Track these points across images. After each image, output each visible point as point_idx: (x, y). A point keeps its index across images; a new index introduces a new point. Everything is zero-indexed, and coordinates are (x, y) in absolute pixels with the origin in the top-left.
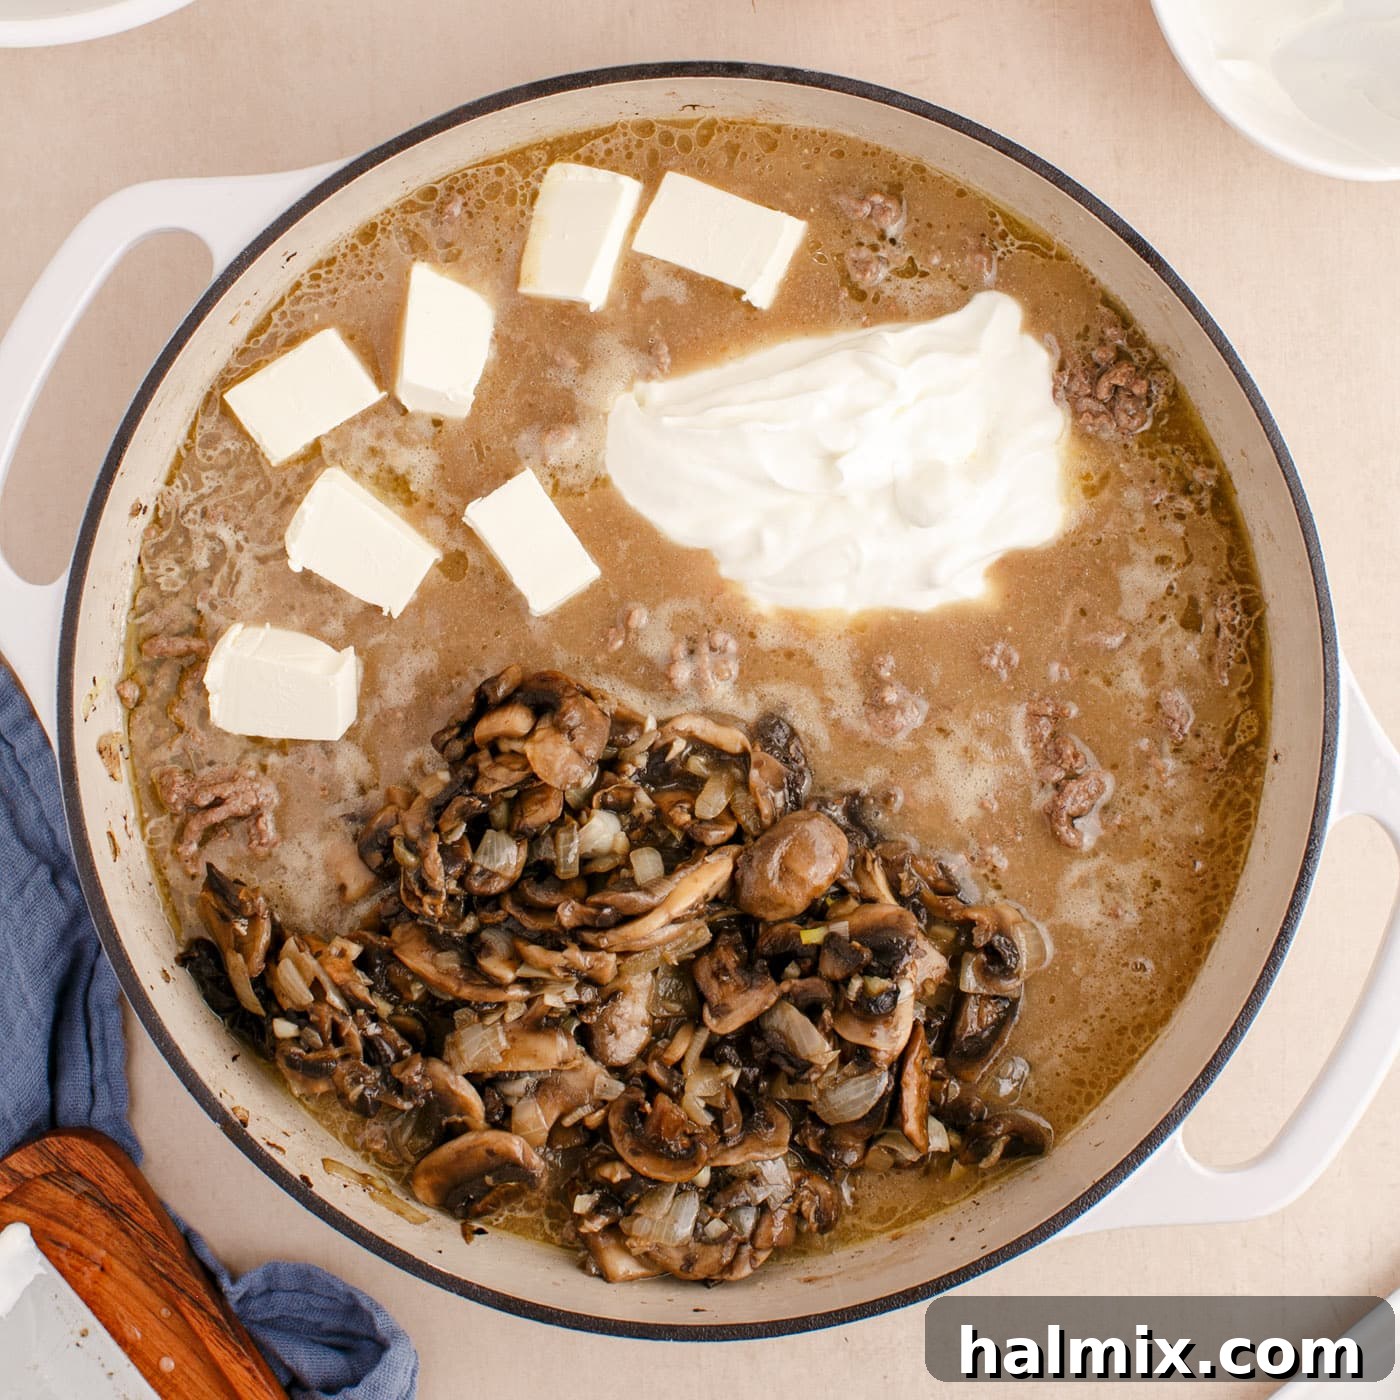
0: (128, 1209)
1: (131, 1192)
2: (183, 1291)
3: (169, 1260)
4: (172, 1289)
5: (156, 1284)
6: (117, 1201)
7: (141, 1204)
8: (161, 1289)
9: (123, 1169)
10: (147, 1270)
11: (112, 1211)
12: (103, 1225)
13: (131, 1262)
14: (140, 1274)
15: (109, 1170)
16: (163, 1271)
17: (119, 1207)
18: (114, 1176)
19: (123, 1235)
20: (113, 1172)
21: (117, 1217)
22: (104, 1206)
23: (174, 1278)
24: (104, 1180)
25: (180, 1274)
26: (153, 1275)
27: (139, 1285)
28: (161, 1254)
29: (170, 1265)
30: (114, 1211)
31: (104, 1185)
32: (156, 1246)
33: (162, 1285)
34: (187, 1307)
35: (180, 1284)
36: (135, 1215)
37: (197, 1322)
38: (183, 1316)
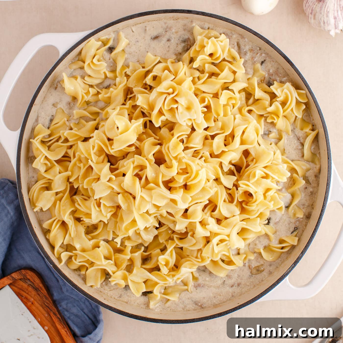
0: (40, 289)
1: (41, 285)
2: (51, 310)
4: (49, 310)
5: (45, 309)
6: (37, 287)
8: (46, 309)
9: (39, 279)
10: (43, 304)
11: (36, 289)
12: (33, 293)
13: (39, 302)
14: (41, 306)
15: (36, 279)
16: (47, 305)
17: (38, 289)
19: (38, 295)
21: (37, 291)
22: (34, 288)
23: (49, 307)
24: (35, 282)
26: (45, 306)
27: (41, 308)
28: (47, 301)
29: (49, 304)
32: (46, 299)
34: (52, 314)
35: (51, 309)
36: (42, 291)
37: (54, 318)
38: (51, 317)
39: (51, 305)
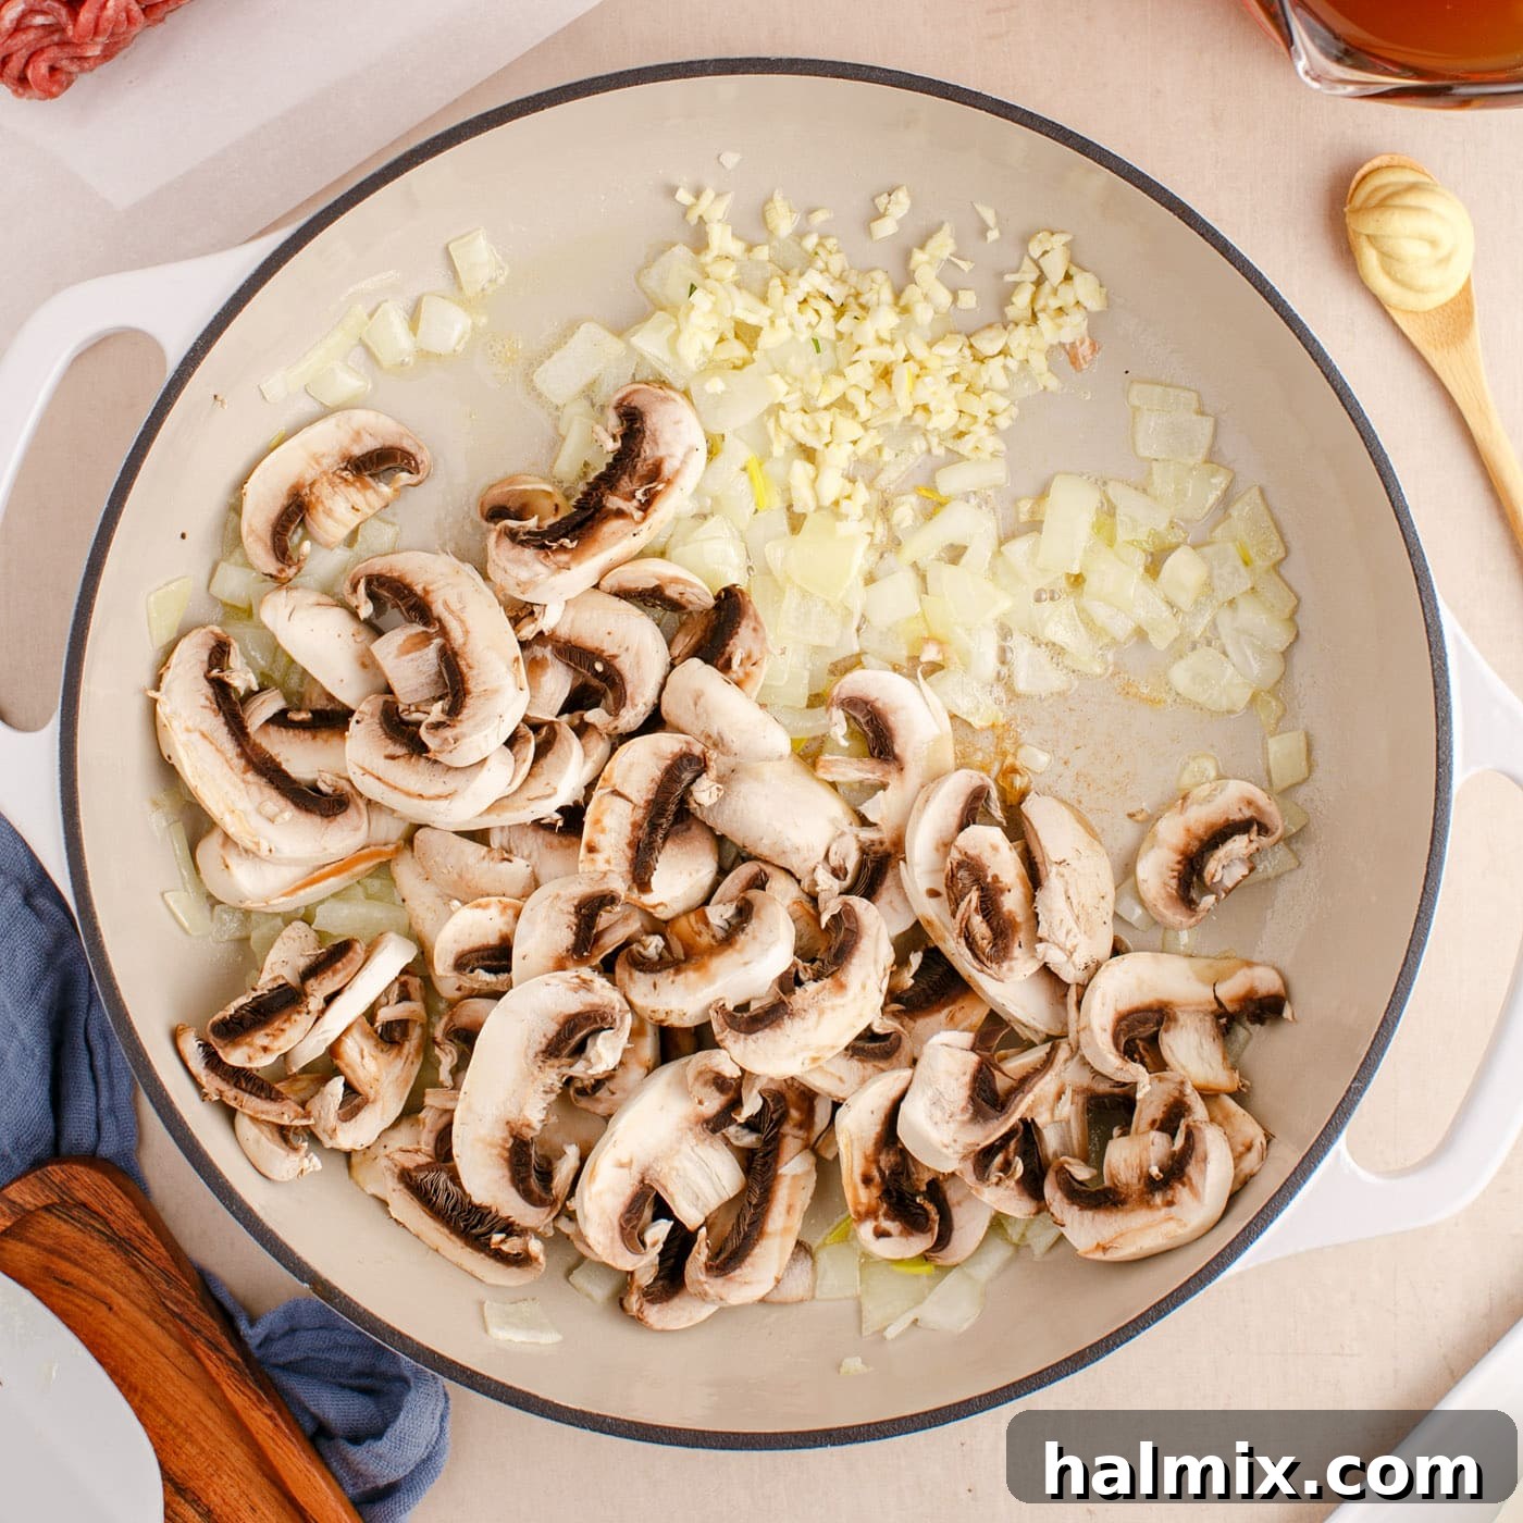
0: (138, 1244)
1: (140, 1225)
2: (198, 1331)
3: (182, 1299)
4: (186, 1330)
5: (169, 1326)
6: (126, 1234)
7: (152, 1237)
8: (173, 1329)
9: (133, 1200)
10: (159, 1310)
11: (119, 1245)
12: (112, 1261)
13: (142, 1301)
14: (151, 1314)
15: (117, 1200)
16: (176, 1309)
17: (128, 1241)
18: (121, 1207)
19: (132, 1272)
20: (120, 1203)
21: (126, 1252)
22: (110, 1240)
23: (187, 1317)
24: (112, 1211)
25: (195, 1313)
26: (166, 1315)
27: (150, 1327)
28: (174, 1292)
29: (184, 1304)
30: (122, 1244)
31: (111, 1218)
32: (168, 1284)
33: (176, 1326)
34: (201, 1348)
35: (194, 1324)
36: (145, 1250)
37: (214, 1365)
38: (198, 1358)
39: (195, 1309)
